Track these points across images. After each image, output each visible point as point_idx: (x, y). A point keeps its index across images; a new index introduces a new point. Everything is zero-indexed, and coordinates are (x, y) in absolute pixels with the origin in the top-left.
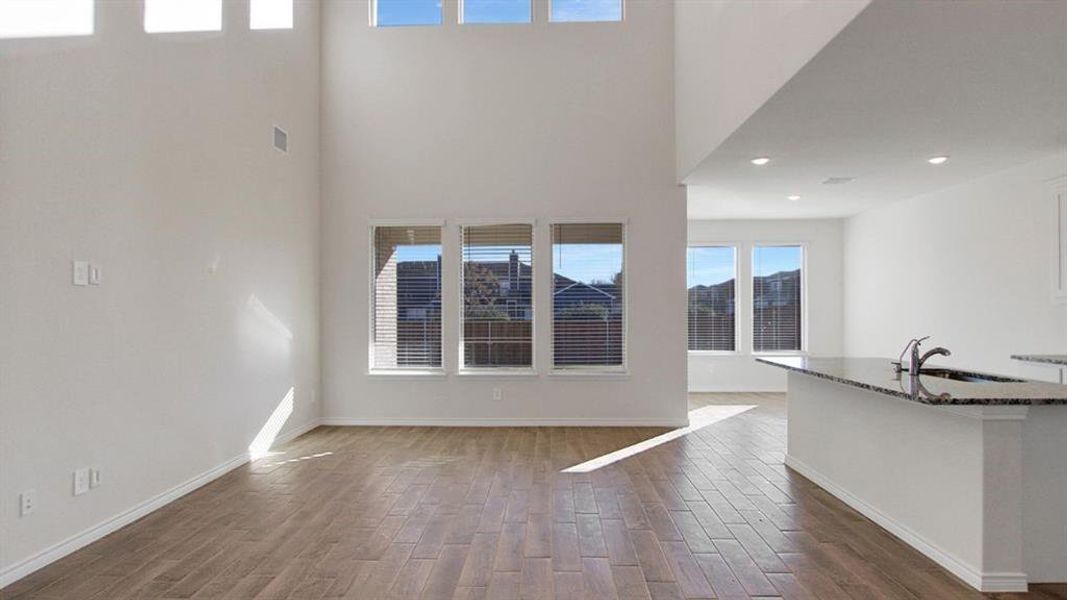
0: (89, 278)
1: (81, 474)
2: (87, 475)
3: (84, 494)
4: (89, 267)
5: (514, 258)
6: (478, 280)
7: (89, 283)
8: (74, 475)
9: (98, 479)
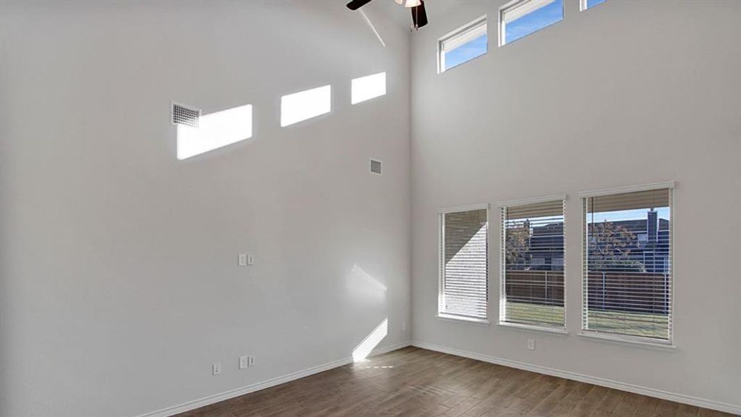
0: (247, 262)
1: (243, 358)
2: (247, 359)
3: (244, 369)
4: (247, 256)
5: (652, 216)
6: (612, 235)
7: (248, 264)
8: (239, 359)
9: (252, 362)
